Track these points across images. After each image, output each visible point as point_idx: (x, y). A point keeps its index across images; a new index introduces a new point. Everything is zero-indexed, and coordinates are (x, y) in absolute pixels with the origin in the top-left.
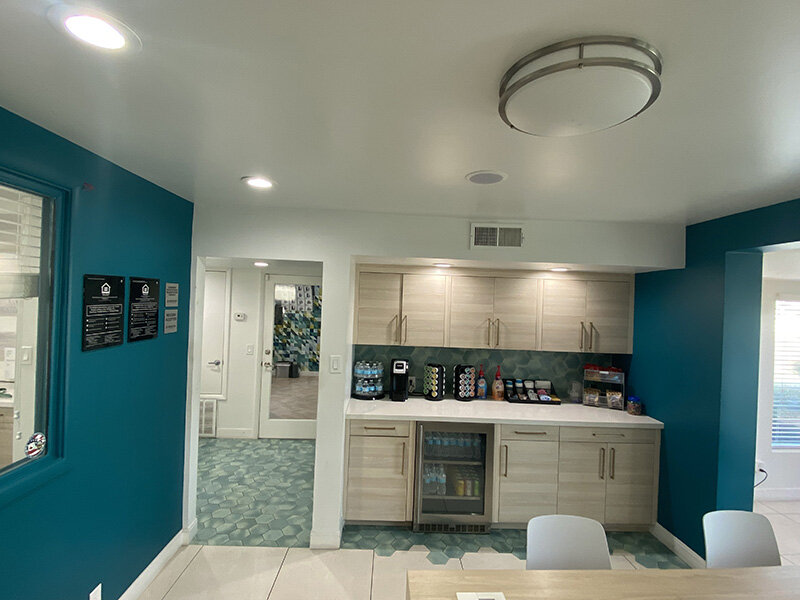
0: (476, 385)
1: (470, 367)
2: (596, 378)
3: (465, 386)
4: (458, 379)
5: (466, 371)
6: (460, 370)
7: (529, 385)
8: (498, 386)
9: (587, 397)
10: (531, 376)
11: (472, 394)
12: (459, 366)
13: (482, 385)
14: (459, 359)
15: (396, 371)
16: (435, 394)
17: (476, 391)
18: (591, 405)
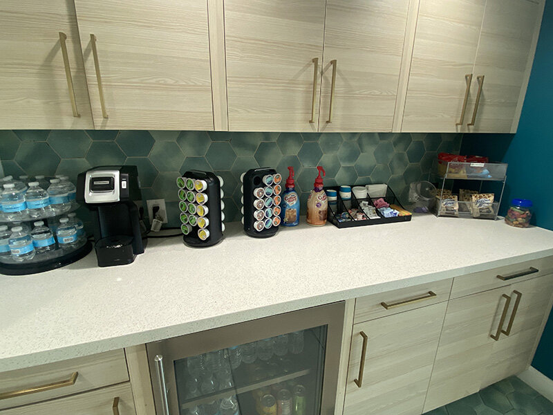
0: (283, 205)
1: (272, 172)
2: (462, 175)
3: (264, 208)
4: (250, 198)
5: (266, 180)
6: (254, 179)
7: (361, 194)
8: (319, 202)
9: (443, 204)
10: (359, 179)
11: (276, 221)
12: (250, 173)
13: (293, 203)
14: (247, 160)
15: (91, 197)
16: (204, 234)
17: (282, 215)
18: (450, 214)
